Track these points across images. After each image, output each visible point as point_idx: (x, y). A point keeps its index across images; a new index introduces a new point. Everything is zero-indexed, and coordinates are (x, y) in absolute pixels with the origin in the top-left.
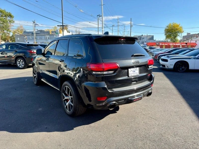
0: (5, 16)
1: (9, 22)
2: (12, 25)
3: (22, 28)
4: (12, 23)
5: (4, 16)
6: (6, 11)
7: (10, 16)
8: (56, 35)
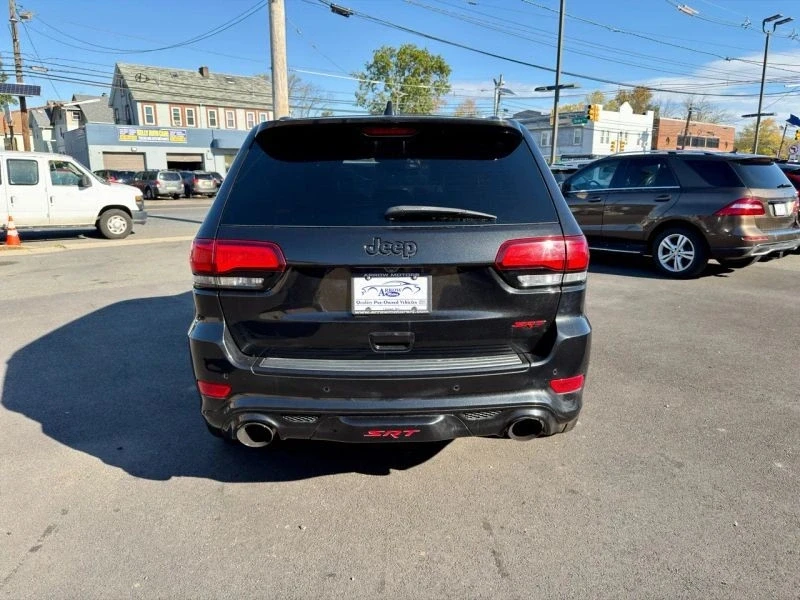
0: (425, 72)
1: (433, 91)
2: (444, 103)
3: (472, 110)
4: (441, 94)
5: (422, 70)
6: (430, 54)
7: (441, 69)
8: (581, 127)
